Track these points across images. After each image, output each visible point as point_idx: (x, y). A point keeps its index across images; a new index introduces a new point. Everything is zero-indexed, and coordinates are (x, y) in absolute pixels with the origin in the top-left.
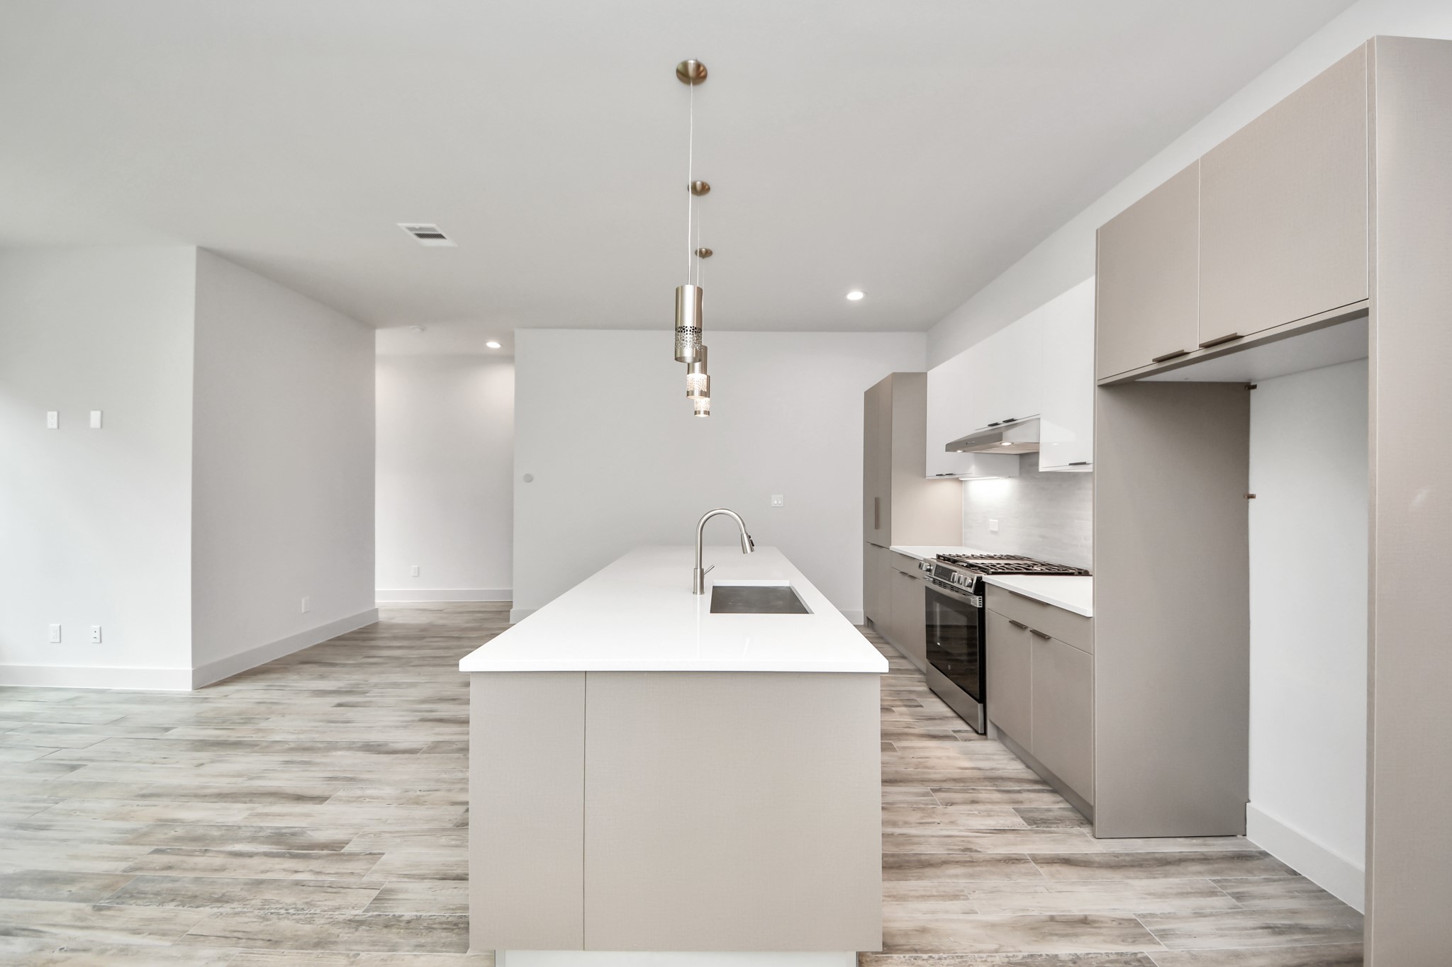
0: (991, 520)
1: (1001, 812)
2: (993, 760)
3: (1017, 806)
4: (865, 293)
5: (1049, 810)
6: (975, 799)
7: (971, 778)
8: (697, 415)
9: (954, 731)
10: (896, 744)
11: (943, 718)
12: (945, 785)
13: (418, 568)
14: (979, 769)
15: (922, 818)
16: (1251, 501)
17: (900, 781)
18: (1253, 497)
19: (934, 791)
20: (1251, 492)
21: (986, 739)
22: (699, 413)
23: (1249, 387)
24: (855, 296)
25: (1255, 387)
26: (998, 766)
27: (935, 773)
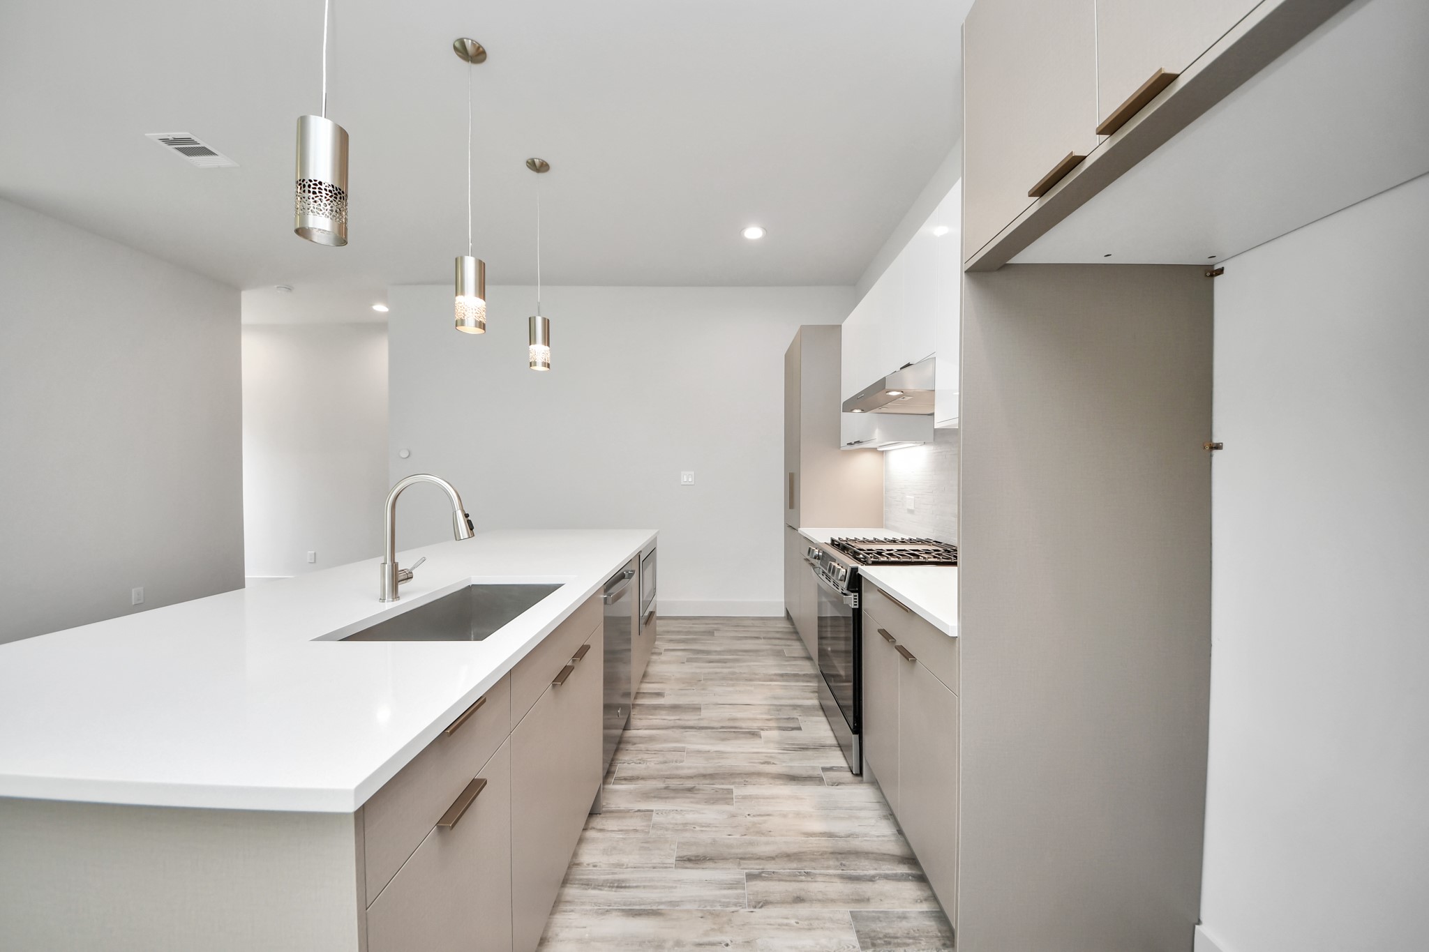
0: (908, 497)
1: (831, 920)
2: (858, 818)
3: (856, 908)
4: (764, 229)
5: (903, 917)
6: (802, 894)
7: (813, 853)
8: (533, 368)
9: (824, 769)
10: (738, 791)
11: (820, 747)
12: (770, 867)
13: (315, 554)
14: (830, 835)
15: (706, 934)
16: (1216, 453)
17: (711, 859)
18: (1218, 447)
19: (751, 877)
20: (1216, 440)
21: (861, 782)
22: (535, 365)
23: (1214, 273)
24: (753, 233)
25: (1221, 271)
26: (857, 830)
27: (767, 843)
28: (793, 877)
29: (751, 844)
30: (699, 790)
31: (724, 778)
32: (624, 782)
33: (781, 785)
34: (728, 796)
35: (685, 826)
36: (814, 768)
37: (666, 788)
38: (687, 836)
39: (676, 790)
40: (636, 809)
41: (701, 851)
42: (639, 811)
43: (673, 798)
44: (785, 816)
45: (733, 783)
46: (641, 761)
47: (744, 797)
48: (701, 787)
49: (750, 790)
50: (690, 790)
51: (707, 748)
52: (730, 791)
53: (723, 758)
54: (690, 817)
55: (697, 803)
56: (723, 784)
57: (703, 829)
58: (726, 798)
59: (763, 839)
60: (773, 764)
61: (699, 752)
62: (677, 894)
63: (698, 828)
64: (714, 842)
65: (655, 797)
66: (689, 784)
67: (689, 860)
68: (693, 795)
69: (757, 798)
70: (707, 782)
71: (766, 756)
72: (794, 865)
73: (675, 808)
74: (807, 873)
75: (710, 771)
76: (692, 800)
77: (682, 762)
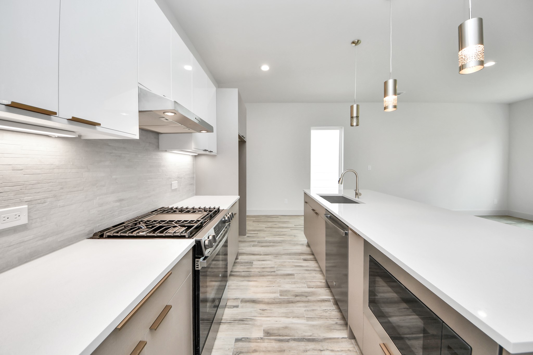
28: (263, 272)
29: (273, 279)
30: (293, 296)
31: (284, 301)
32: (326, 299)
33: (260, 298)
34: (281, 293)
35: (295, 283)
36: (242, 307)
37: (307, 297)
38: (293, 280)
39: (302, 296)
40: (313, 288)
41: (288, 277)
42: (312, 288)
43: (302, 292)
44: (262, 286)
45: (279, 299)
46: (325, 311)
47: (275, 293)
48: (293, 297)
49: (273, 296)
50: (297, 296)
51: (295, 321)
52: (281, 295)
53: (285, 313)
54: (294, 286)
55: (293, 291)
56: (284, 298)
57: (288, 282)
58: (282, 292)
59: (270, 280)
60: (260, 309)
61: (298, 317)
62: (292, 269)
63: (290, 282)
64: (285, 279)
65: (309, 293)
66: (298, 298)
67: (291, 275)
68: (295, 293)
69: (270, 292)
70: (290, 299)
71: (263, 314)
72: (262, 274)
73: (300, 289)
74: (260, 272)
75: (291, 305)
76: (295, 292)
77: (305, 311)
